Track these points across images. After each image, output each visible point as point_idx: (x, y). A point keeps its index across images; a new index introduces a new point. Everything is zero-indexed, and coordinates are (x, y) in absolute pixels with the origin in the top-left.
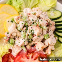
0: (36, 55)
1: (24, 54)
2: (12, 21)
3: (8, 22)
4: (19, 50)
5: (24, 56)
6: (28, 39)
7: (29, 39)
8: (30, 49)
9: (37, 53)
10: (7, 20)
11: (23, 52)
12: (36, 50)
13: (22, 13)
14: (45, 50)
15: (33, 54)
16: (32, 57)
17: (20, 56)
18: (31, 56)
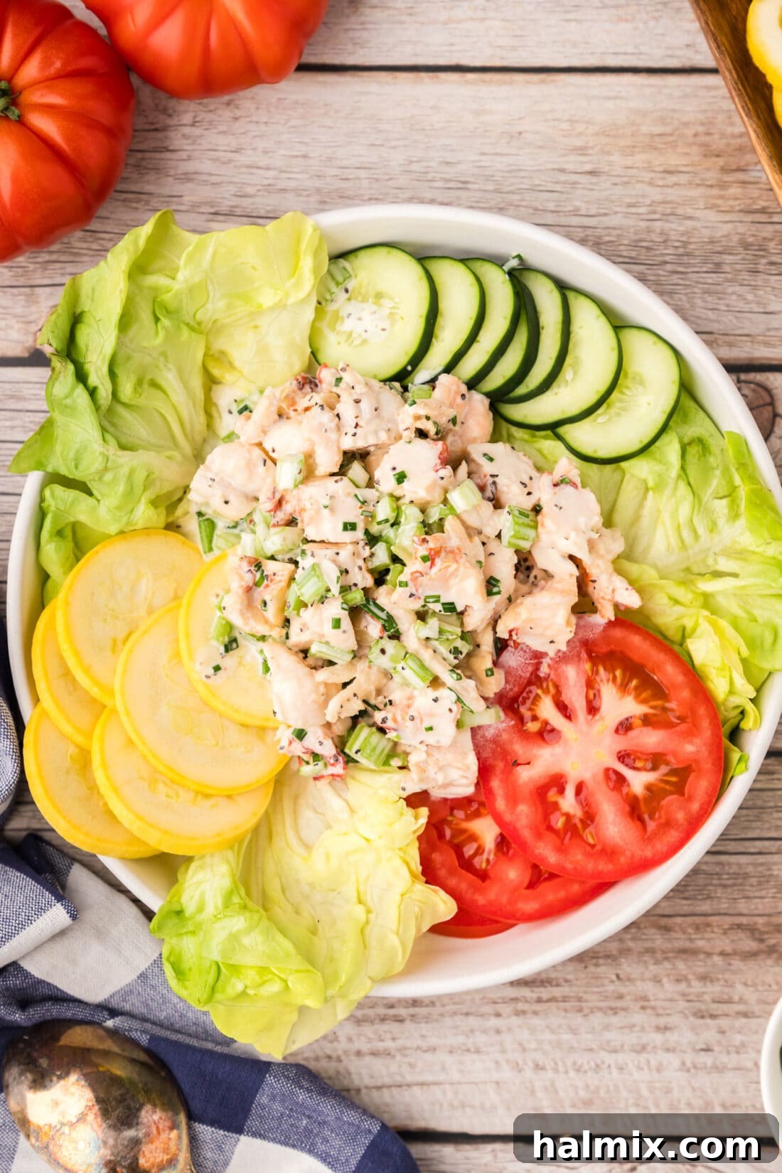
0: (573, 677)
1: (505, 736)
2: (231, 645)
3: (217, 668)
4: (464, 754)
5: (519, 749)
6: (451, 657)
7: (456, 651)
8: (507, 682)
9: (562, 658)
10: (198, 668)
11: (490, 734)
12: (538, 656)
13: (194, 509)
14: (584, 605)
15: (552, 690)
16: (563, 709)
17: (498, 771)
18: (547, 709)
